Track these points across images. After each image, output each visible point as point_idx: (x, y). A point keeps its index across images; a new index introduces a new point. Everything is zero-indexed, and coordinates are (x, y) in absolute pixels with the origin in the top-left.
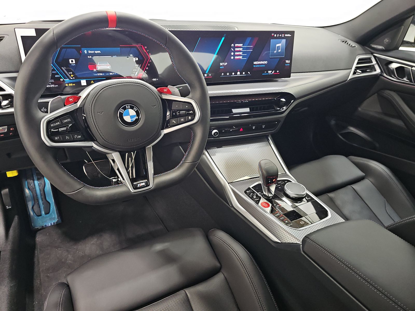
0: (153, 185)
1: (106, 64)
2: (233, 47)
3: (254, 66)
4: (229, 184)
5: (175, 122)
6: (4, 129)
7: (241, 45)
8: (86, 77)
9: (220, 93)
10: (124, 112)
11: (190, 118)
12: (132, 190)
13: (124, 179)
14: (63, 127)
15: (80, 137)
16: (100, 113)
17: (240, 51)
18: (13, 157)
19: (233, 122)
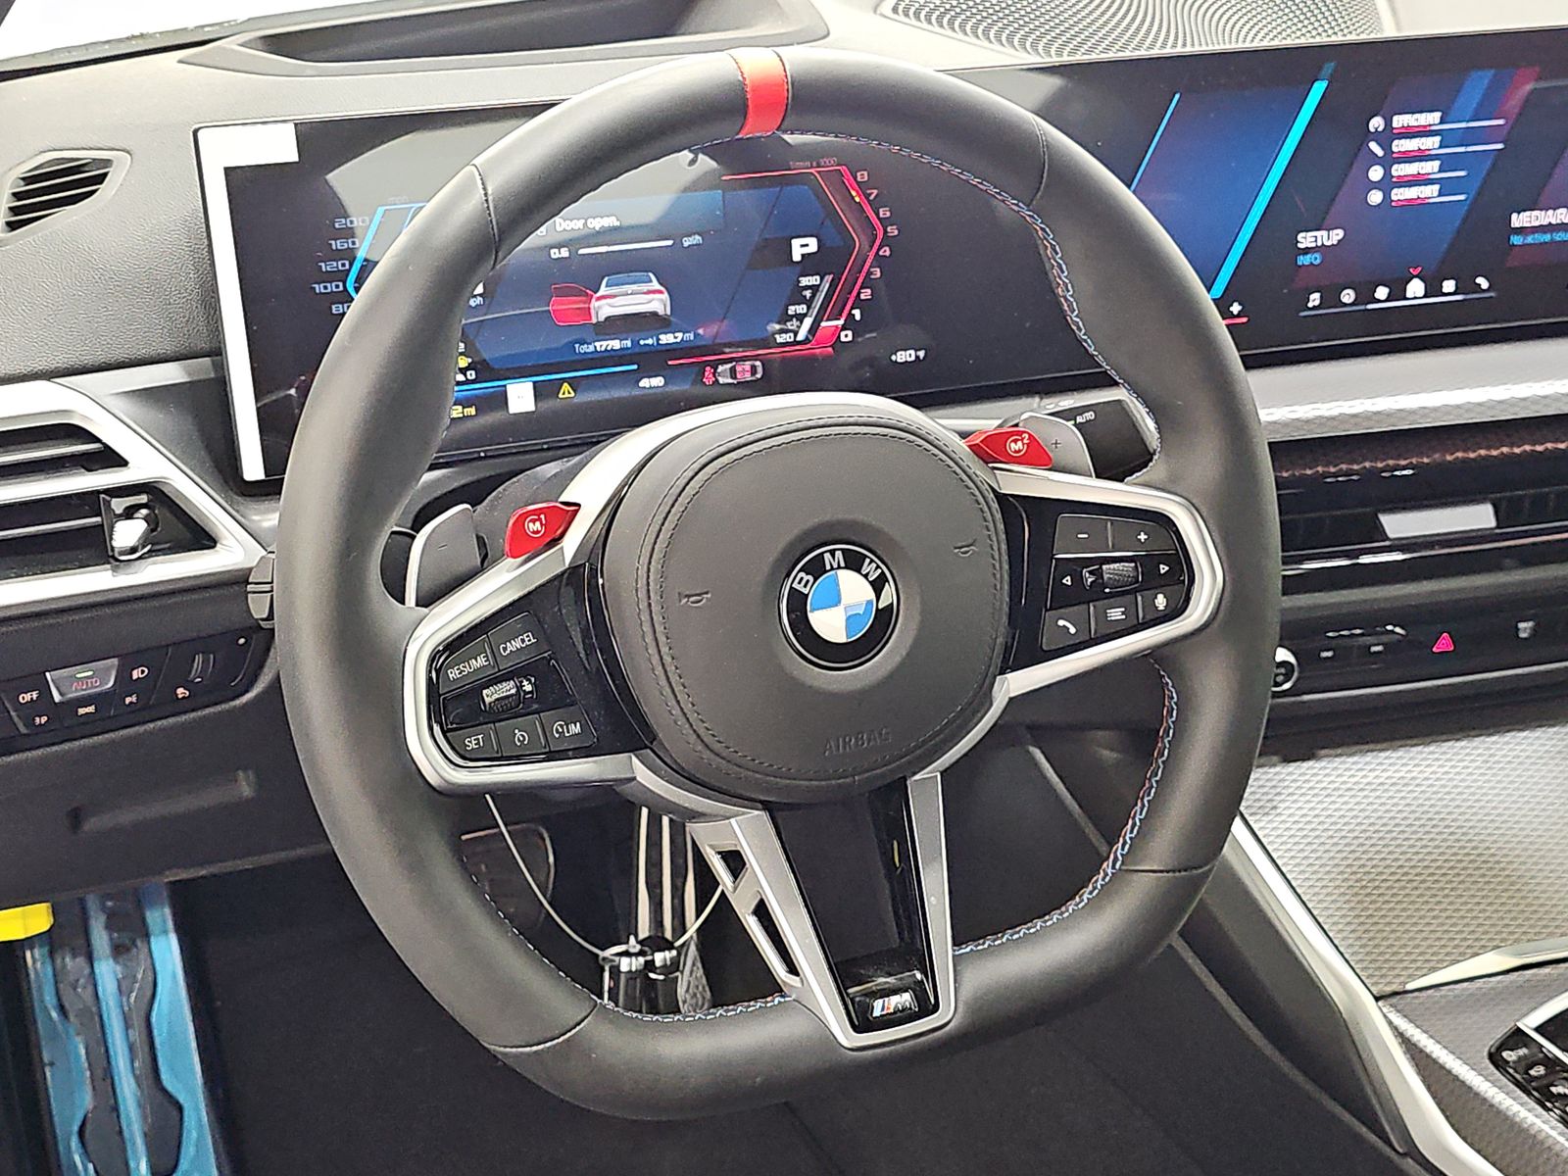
0: (960, 1010)
1: (645, 287)
2: (1377, 136)
3: (1516, 240)
4: (1380, 1003)
5: (1073, 630)
6: (102, 675)
7: (1432, 118)
8: (533, 366)
9: (1308, 421)
10: (813, 590)
11: (1161, 601)
12: (847, 1038)
13: (793, 970)
14: (501, 682)
15: (575, 729)
16: (692, 599)
17: (1421, 156)
18: (91, 824)
19: (1386, 599)
